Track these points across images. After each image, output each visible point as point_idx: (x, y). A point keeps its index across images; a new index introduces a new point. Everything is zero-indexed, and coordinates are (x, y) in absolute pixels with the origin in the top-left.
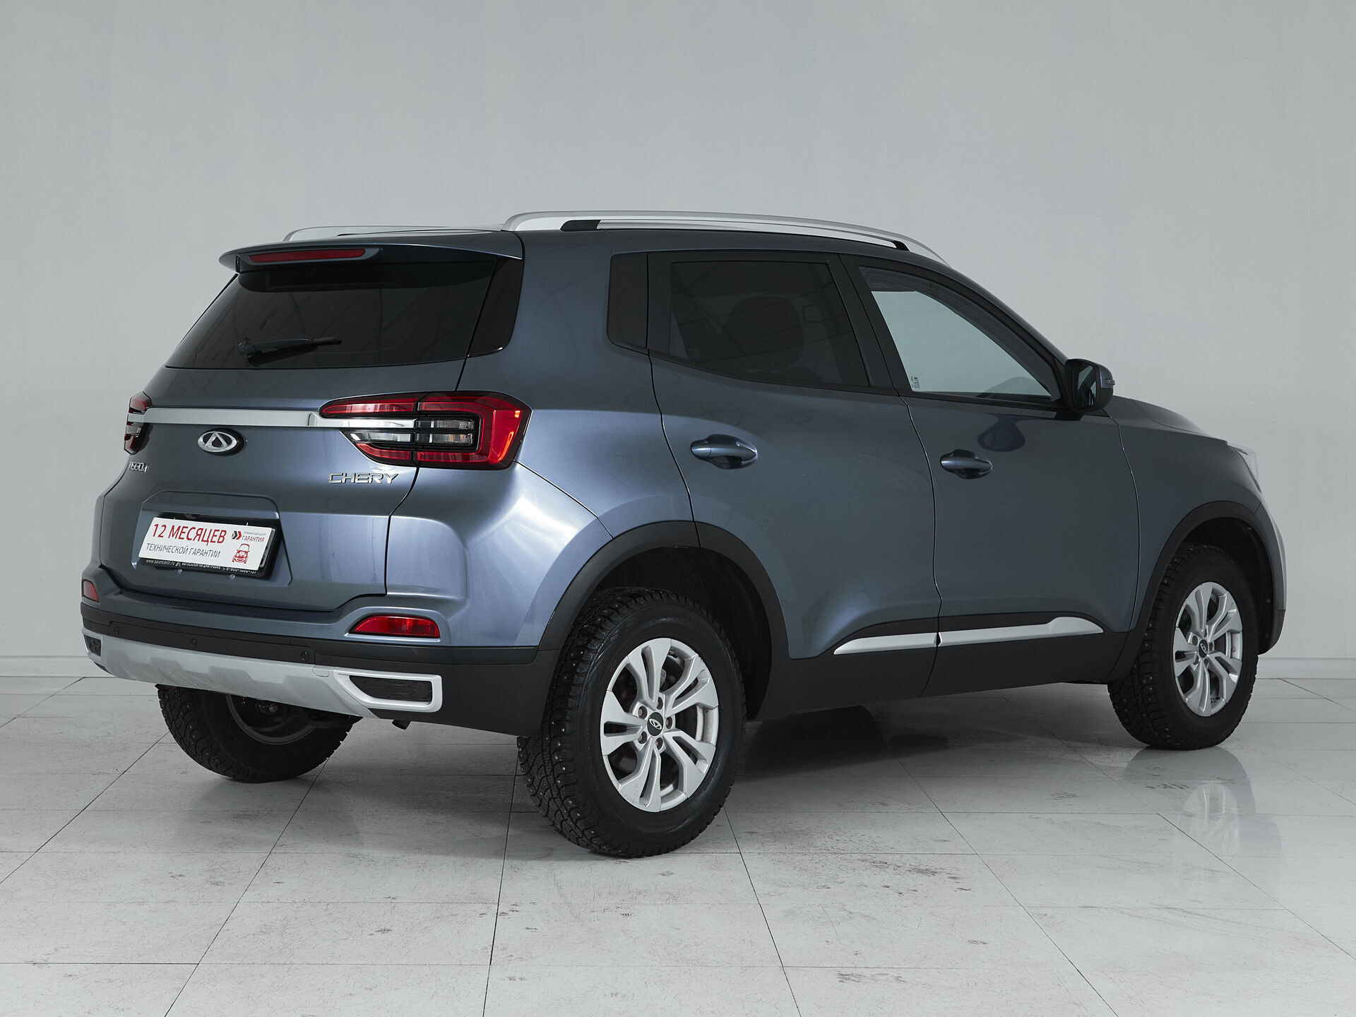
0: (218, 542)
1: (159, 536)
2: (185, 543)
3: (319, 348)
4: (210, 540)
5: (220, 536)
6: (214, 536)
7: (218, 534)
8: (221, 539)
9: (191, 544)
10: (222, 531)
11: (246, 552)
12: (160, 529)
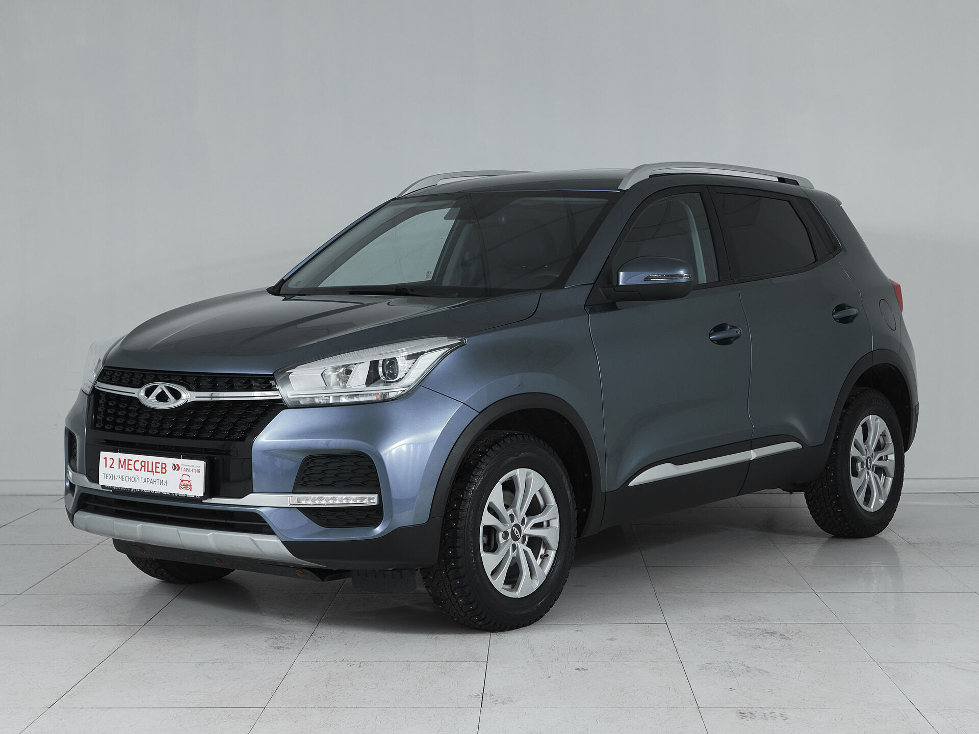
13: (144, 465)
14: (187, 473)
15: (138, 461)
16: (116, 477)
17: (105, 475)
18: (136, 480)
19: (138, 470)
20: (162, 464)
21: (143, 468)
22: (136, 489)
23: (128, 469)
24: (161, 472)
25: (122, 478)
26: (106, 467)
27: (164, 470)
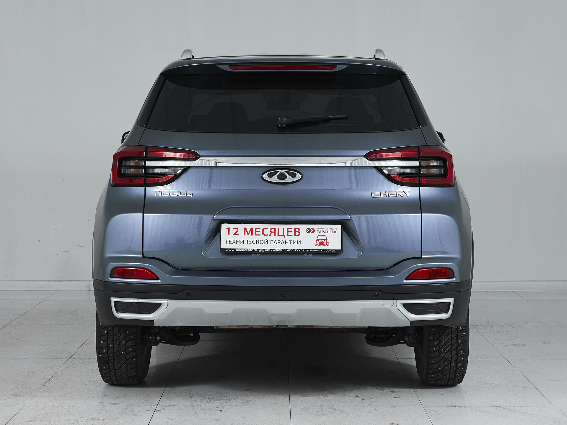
0: (295, 235)
1: (234, 234)
2: (262, 237)
3: (332, 121)
4: (286, 233)
5: (295, 232)
6: (288, 232)
7: (293, 231)
8: (297, 234)
9: (269, 238)
10: (295, 229)
11: (325, 240)
12: (232, 231)
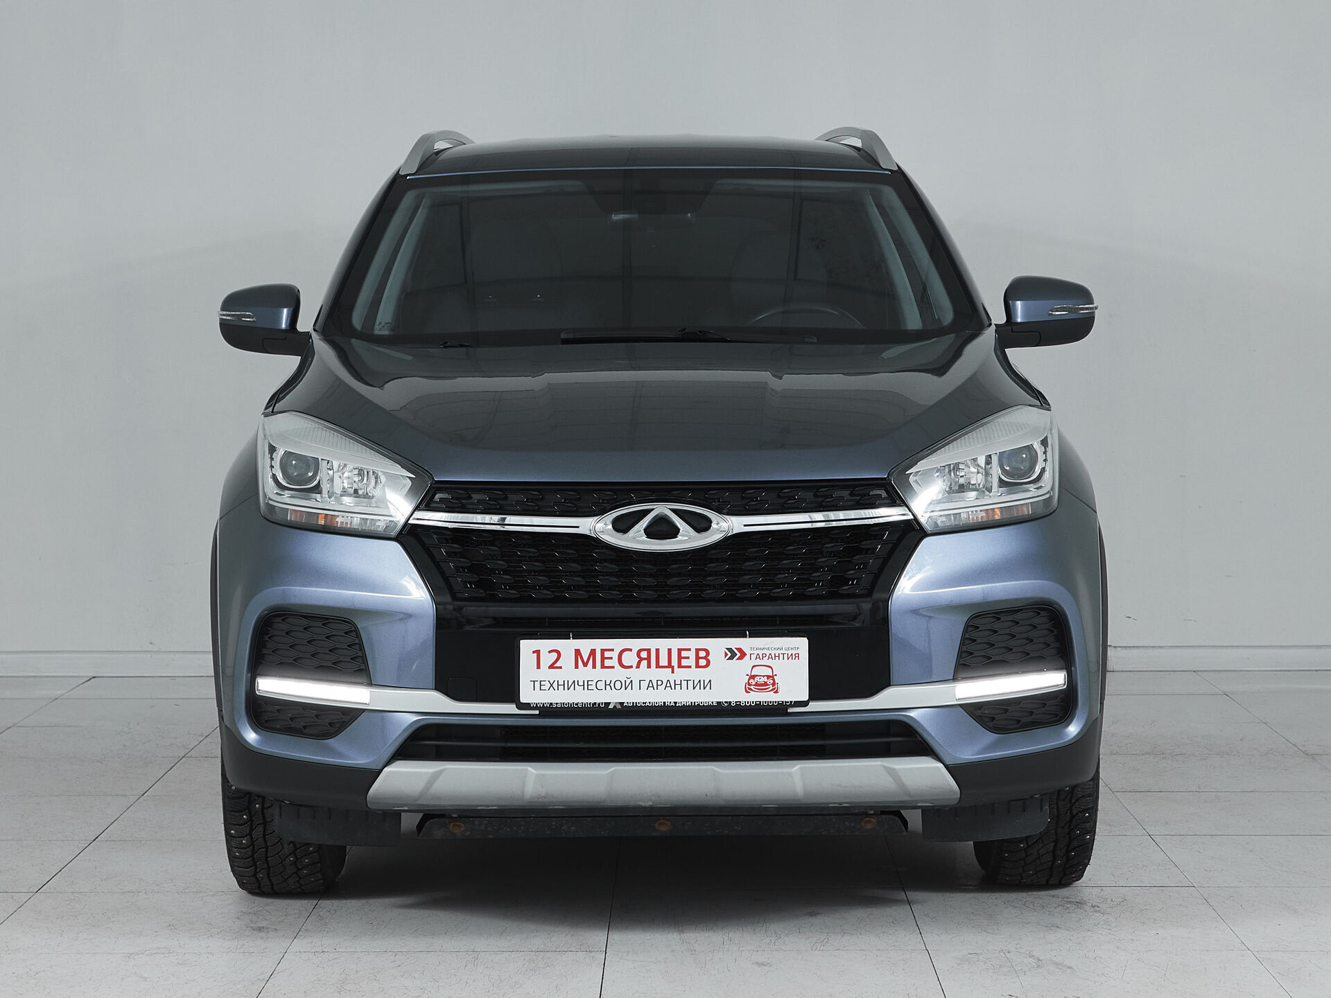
13: (645, 658)
14: (765, 661)
15: (631, 650)
16: (567, 686)
17: (537, 684)
18: (628, 685)
19: (631, 667)
20: (697, 651)
21: (644, 663)
22: (622, 704)
23: (603, 666)
24: (693, 665)
25: (586, 685)
26: (538, 667)
27: (703, 659)
